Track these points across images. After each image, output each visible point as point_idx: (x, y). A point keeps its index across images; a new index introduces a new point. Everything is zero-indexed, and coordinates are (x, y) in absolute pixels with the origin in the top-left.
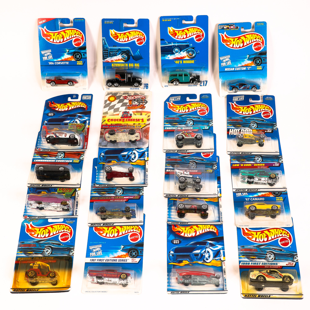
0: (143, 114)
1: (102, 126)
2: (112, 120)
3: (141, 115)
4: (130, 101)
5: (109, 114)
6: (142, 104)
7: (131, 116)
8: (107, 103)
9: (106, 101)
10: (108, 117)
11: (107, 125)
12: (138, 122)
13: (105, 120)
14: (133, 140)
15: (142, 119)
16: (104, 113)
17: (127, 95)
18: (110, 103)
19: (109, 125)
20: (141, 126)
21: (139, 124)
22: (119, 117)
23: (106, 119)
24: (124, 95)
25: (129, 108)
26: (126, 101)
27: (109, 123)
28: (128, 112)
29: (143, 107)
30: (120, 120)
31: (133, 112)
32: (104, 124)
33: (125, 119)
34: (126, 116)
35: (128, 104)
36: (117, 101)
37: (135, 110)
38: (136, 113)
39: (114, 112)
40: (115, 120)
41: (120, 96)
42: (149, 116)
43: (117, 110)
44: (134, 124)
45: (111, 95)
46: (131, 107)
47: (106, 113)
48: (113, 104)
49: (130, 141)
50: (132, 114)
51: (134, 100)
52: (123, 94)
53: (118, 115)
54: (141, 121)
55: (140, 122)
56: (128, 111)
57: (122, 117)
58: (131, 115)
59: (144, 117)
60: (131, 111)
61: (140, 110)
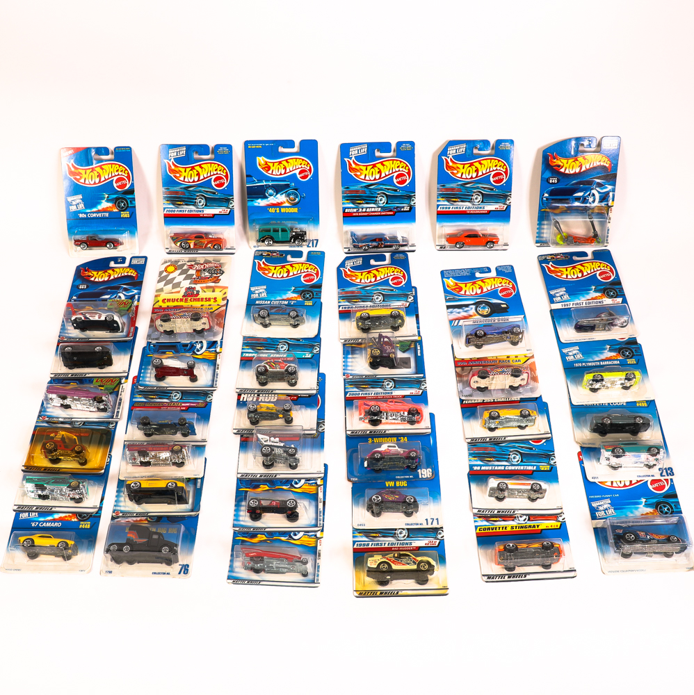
0: (217, 290)
1: (154, 309)
2: (169, 300)
3: (214, 291)
4: (197, 271)
5: (165, 291)
6: (215, 275)
7: (198, 294)
8: (163, 275)
9: (161, 273)
10: (163, 296)
11: (160, 307)
12: (208, 303)
13: (158, 301)
14: (199, 329)
15: (215, 298)
16: (157, 291)
17: (193, 263)
18: (167, 276)
19: (164, 309)
20: (212, 308)
21: (210, 305)
22: (180, 296)
23: (160, 299)
24: (189, 264)
25: (196, 282)
26: (192, 272)
27: (164, 305)
28: (194, 288)
29: (217, 280)
30: (181, 300)
31: (202, 288)
32: (156, 306)
33: (189, 298)
34: (190, 294)
35: (195, 276)
36: (179, 271)
37: (204, 285)
38: (205, 290)
39: (173, 288)
40: (173, 300)
41: (184, 265)
42: (225, 293)
43: (178, 285)
44: (202, 305)
45: (169, 264)
46: (199, 280)
47: (161, 290)
48: (171, 276)
49: (195, 330)
50: (200, 290)
51: (204, 270)
52: (188, 262)
53: (179, 292)
54: (212, 300)
55: (212, 302)
56: (193, 286)
57: (184, 296)
58: (198, 292)
59: (218, 294)
60: (198, 287)
61: (213, 284)
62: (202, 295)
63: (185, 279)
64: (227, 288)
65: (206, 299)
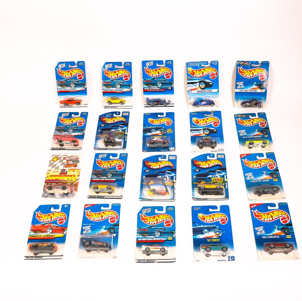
62: (68, 173)
63: (61, 165)
64: (80, 170)
65: (70, 175)
